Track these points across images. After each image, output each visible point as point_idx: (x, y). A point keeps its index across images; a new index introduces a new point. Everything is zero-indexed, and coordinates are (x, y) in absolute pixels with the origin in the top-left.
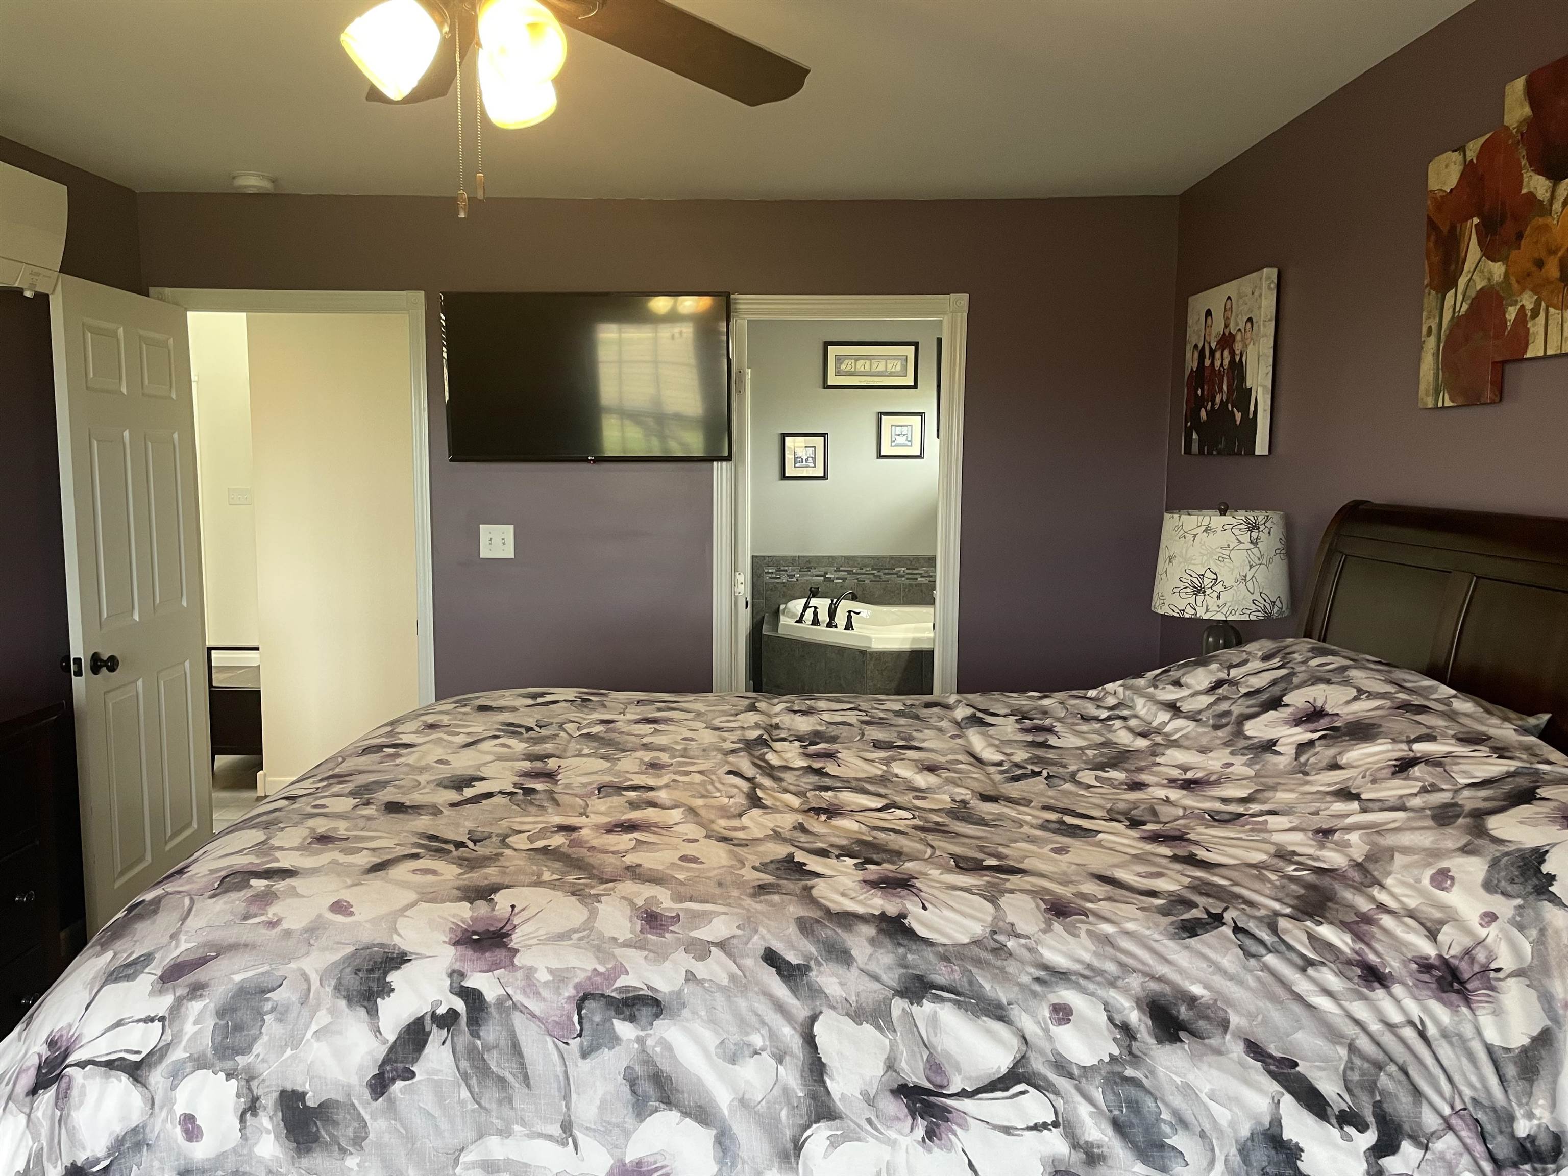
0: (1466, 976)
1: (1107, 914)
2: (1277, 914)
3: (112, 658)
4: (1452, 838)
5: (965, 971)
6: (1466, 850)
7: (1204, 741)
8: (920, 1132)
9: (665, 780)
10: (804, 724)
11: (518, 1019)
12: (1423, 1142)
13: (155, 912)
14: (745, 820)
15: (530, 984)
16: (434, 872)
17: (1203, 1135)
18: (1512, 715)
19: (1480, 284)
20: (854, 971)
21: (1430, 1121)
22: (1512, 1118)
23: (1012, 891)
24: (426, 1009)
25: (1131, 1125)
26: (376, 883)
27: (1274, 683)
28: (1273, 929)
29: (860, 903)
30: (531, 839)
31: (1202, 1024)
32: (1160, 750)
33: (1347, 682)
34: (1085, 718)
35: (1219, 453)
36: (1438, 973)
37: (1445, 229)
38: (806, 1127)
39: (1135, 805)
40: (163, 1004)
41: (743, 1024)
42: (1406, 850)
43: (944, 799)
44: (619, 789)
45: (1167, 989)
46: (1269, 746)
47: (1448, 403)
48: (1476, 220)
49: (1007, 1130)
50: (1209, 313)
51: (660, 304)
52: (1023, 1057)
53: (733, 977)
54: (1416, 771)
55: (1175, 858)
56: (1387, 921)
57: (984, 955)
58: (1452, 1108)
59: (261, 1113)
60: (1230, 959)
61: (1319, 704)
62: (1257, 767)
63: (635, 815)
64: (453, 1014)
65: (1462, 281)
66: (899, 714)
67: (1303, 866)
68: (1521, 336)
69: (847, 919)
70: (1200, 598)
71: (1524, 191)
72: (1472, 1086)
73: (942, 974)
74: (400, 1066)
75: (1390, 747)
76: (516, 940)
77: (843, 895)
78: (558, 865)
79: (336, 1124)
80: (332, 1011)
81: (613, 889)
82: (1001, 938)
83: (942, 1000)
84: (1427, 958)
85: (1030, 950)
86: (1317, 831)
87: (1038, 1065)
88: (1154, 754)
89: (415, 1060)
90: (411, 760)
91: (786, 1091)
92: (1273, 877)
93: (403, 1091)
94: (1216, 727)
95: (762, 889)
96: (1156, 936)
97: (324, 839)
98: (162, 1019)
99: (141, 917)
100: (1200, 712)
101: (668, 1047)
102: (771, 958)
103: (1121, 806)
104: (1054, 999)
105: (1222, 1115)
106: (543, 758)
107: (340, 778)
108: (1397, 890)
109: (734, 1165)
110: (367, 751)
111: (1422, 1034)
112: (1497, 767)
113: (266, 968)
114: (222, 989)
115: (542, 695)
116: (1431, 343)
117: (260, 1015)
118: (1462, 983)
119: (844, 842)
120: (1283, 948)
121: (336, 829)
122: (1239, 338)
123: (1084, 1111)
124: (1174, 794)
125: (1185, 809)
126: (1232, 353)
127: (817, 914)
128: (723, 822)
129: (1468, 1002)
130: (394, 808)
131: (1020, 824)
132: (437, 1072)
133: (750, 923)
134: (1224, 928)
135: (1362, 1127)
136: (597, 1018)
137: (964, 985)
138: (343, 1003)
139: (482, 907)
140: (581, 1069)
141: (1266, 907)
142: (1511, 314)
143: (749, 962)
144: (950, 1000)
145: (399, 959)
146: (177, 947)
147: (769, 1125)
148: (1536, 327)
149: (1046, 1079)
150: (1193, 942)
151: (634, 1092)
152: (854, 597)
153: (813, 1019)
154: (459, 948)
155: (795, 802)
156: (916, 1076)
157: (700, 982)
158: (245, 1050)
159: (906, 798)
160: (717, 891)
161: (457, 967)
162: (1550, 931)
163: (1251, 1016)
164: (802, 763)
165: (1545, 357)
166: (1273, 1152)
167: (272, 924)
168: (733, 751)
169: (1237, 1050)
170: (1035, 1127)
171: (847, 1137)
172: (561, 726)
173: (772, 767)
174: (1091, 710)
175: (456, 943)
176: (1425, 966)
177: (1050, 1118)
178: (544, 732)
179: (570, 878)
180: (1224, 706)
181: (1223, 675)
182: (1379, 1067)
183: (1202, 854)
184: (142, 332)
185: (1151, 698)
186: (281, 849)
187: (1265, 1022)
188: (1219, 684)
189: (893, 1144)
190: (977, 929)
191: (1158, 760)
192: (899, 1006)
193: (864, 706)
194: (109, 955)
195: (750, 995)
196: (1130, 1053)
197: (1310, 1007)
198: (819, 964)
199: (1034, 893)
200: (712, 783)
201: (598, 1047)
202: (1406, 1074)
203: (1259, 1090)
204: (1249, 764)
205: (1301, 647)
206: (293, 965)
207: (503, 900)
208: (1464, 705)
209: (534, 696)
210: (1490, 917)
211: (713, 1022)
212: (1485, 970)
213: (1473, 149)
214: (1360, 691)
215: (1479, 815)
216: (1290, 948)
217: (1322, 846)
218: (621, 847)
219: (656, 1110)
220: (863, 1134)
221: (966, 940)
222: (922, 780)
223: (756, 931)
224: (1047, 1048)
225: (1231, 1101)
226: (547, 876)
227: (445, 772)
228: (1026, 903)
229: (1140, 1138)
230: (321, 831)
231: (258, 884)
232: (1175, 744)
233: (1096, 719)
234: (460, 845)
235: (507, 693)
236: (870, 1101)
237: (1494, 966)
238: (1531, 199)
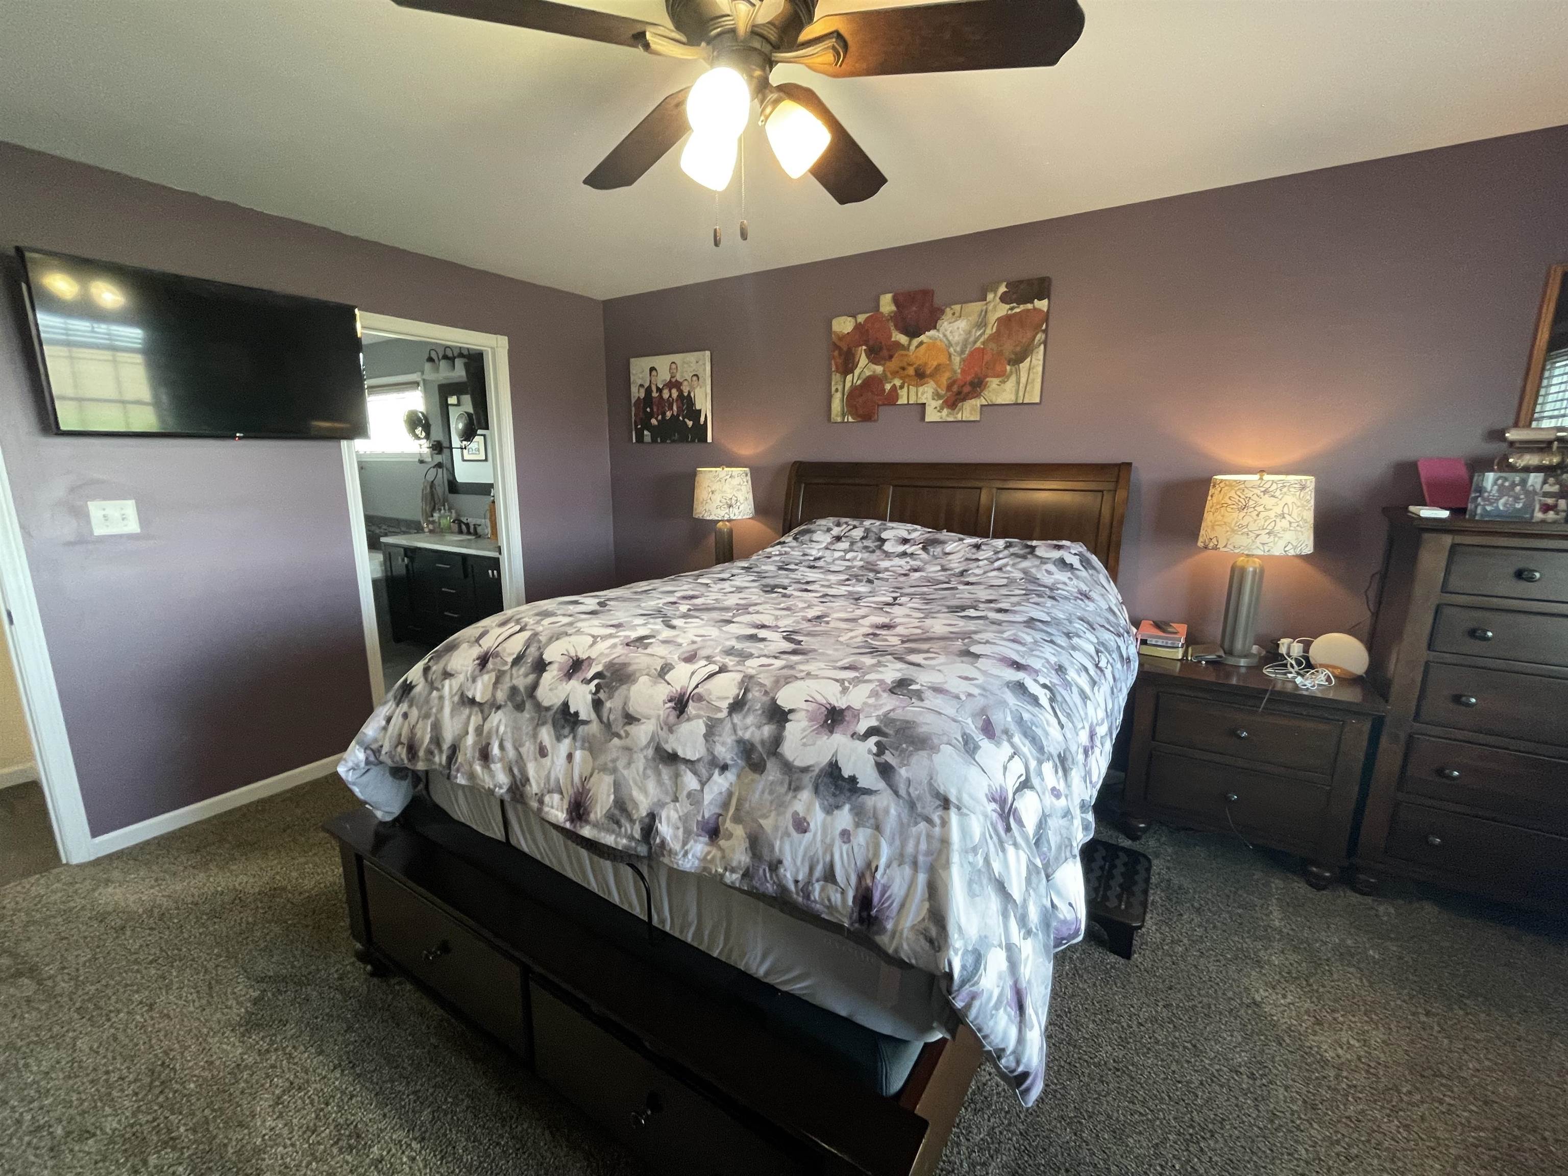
19: (868, 373)
35: (672, 442)
37: (845, 349)
47: (851, 419)
48: (864, 347)
50: (653, 368)
65: (857, 372)
68: (891, 395)
70: (731, 509)
71: (893, 339)
100: (851, 549)
116: (838, 395)
122: (686, 383)
126: (679, 391)
142: (888, 387)
148: (903, 393)
165: (909, 404)
188: (838, 538)
213: (861, 318)
238: (898, 345)
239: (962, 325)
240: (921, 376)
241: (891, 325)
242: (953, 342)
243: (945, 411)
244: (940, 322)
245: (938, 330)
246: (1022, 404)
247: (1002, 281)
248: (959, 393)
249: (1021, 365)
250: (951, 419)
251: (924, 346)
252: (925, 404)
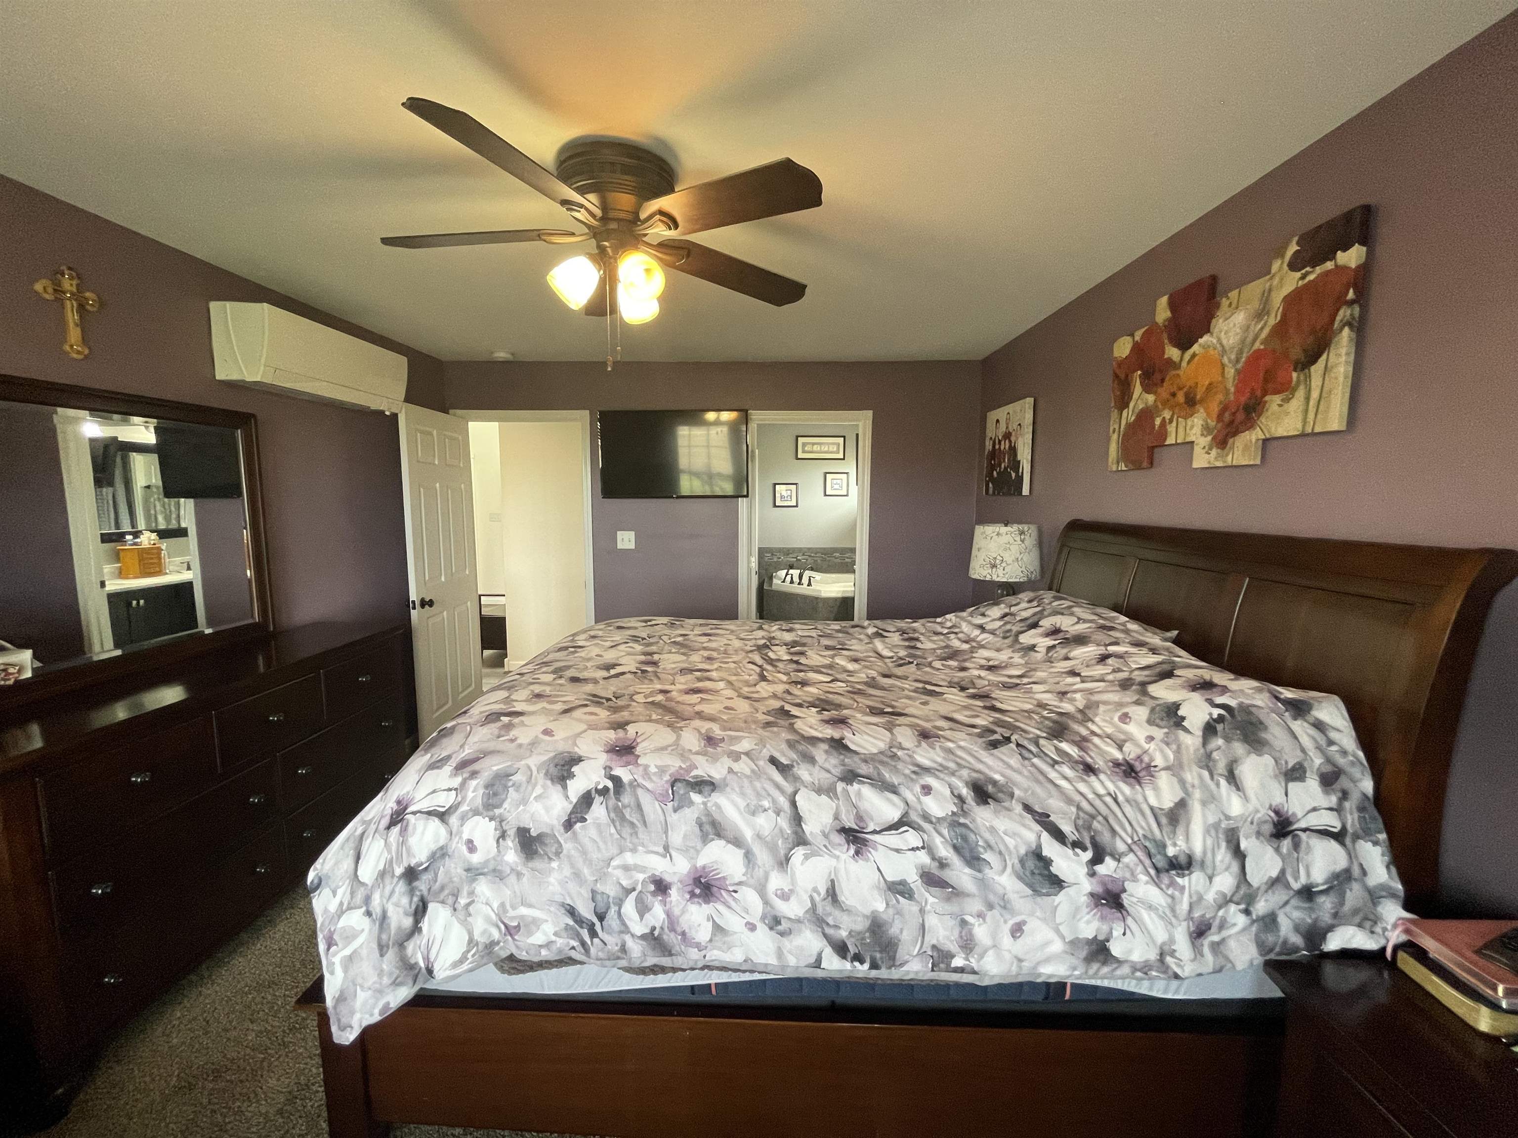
0: (1138, 769)
1: (950, 737)
2: (1039, 737)
3: (431, 600)
4: (1130, 696)
5: (875, 768)
6: (1138, 703)
7: (998, 645)
8: (852, 851)
9: (715, 666)
10: (788, 637)
11: (640, 792)
12: (1117, 858)
13: (452, 733)
14: (758, 688)
15: (646, 774)
16: (596, 714)
17: (1000, 853)
18: (1158, 631)
19: (1141, 406)
20: (817, 767)
21: (1121, 847)
22: (1164, 846)
23: (899, 725)
24: (593, 786)
25: (963, 848)
26: (566, 719)
27: (1034, 615)
28: (1037, 744)
29: (820, 732)
30: (645, 697)
31: (1000, 795)
32: (975, 650)
33: (1072, 614)
34: (936, 633)
35: (1004, 494)
36: (1124, 768)
37: (1122, 376)
38: (791, 849)
39: (963, 679)
40: (457, 781)
41: (758, 795)
42: (1105, 703)
43: (863, 676)
44: (691, 671)
45: (981, 777)
46: (1032, 648)
47: (1124, 468)
48: (1139, 372)
49: (898, 851)
50: (998, 421)
51: (711, 416)
52: (907, 813)
53: (753, 771)
54: (1110, 661)
55: (985, 707)
56: (1096, 740)
57: (885, 759)
58: (1132, 839)
59: (507, 838)
60: (1014, 761)
61: (1058, 626)
62: (1026, 658)
63: (700, 685)
64: (606, 790)
65: (1132, 405)
66: (838, 631)
67: (1052, 712)
68: (1163, 433)
69: (813, 741)
70: (994, 570)
71: (1166, 356)
72: (1142, 828)
73: (864, 769)
74: (579, 815)
75: (1095, 648)
76: (638, 750)
77: (811, 727)
78: (660, 711)
79: (546, 845)
80: (544, 787)
81: (689, 724)
82: (894, 750)
83: (864, 783)
84: (1118, 760)
85: (910, 756)
86: (1059, 693)
87: (914, 817)
88: (972, 652)
89: (587, 812)
90: (583, 654)
91: (781, 830)
92: (1036, 717)
93: (582, 828)
94: (1005, 638)
95: (768, 724)
96: (976, 749)
97: (538, 696)
98: (456, 789)
99: (445, 736)
100: (996, 630)
101: (718, 807)
102: (773, 761)
103: (956, 680)
104: (922, 782)
105: (1010, 842)
106: (651, 654)
107: (546, 664)
108: (1101, 724)
109: (753, 869)
110: (561, 649)
111: (1115, 800)
112: (1152, 659)
113: (509, 763)
114: (486, 774)
115: (650, 621)
116: (1115, 437)
117: (506, 788)
118: (1136, 773)
119: (810, 699)
120: (1042, 755)
121: (544, 691)
122: (1013, 434)
123: (938, 840)
124: (983, 673)
125: (989, 681)
126: (1010, 442)
127: (797, 738)
128: (746, 689)
129: (1140, 783)
130: (575, 680)
131: (903, 689)
132: (598, 818)
133: (762, 742)
134: (1011, 745)
135: (1084, 849)
136: (682, 792)
137: (875, 775)
138: (549, 783)
139: (621, 733)
140: (673, 818)
141: (1033, 733)
142: (1158, 421)
143: (761, 763)
144: (868, 783)
145: (577, 760)
146: (464, 751)
147: (772, 848)
148: (1171, 428)
149: (919, 825)
150: (995, 751)
151: (701, 830)
152: (812, 569)
153: (795, 793)
154: (610, 754)
155: (784, 678)
156: (850, 823)
157: (736, 773)
158: (499, 806)
159: (843, 676)
160: (743, 725)
161: (608, 764)
162: (1183, 746)
163: (1026, 791)
164: (786, 657)
165: (1177, 444)
166: (1037, 862)
167: (512, 741)
168: (751, 651)
169: (1018, 809)
170: (913, 849)
171: (814, 854)
172: (660, 637)
173: (772, 659)
174: (939, 629)
175: (607, 752)
176: (1117, 764)
177: (920, 845)
178: (651, 640)
179: (666, 718)
180: (1008, 627)
181: (1007, 610)
182: (1093, 817)
183: (999, 705)
184: (447, 433)
185: (970, 623)
186: (516, 701)
187: (1033, 793)
188: (1006, 615)
189: (837, 858)
190: (882, 745)
191: (974, 655)
192: (840, 786)
193: (820, 627)
194: (429, 755)
195: (763, 780)
196: (962, 810)
197: (1056, 785)
198: (798, 764)
199: (911, 726)
200: (740, 668)
201: (682, 807)
202: (1108, 821)
203: (1030, 829)
204: (1022, 657)
205: (1048, 596)
206: (523, 762)
207: (631, 729)
208: (1133, 626)
209: (646, 621)
210: (1150, 739)
211: (743, 794)
212: (1149, 766)
213: (1138, 335)
214: (1079, 619)
215: (1144, 684)
216: (1046, 755)
217: (1061, 700)
218: (692, 702)
219: (713, 840)
220: (821, 853)
221: (876, 751)
222: (851, 666)
223: (765, 747)
224: (919, 807)
225: (1014, 835)
226: (654, 717)
227: (600, 661)
228: (908, 731)
229: (967, 855)
230: (537, 691)
231: (505, 719)
232: (983, 647)
233: (941, 634)
234: (608, 700)
235: (632, 619)
236: (826, 836)
237: (1153, 764)
238: (1170, 361)
239: (1240, 318)
240: (1191, 402)
241: (1165, 335)
242: (1227, 348)
243: (1214, 452)
244: (1214, 321)
245: (1212, 334)
246: (1314, 434)
247: (1293, 236)
248: (1232, 422)
249: (1313, 368)
250: (1219, 464)
251: (1197, 358)
252: (1193, 442)
